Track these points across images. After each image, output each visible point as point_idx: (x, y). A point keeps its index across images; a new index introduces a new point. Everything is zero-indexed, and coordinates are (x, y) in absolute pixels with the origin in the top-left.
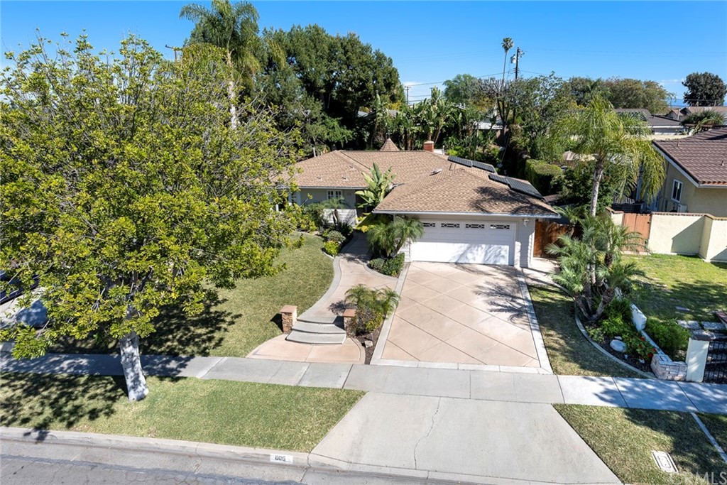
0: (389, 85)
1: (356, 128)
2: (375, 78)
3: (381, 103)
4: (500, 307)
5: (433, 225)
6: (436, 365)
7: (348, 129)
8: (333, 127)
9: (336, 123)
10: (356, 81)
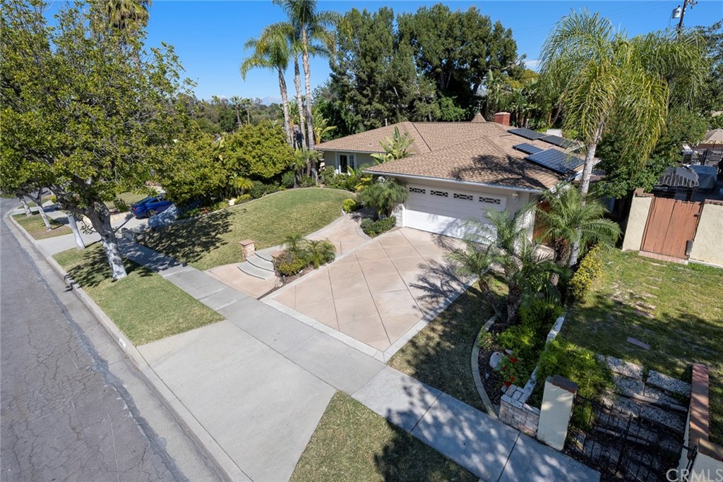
0: (504, 60)
1: (469, 107)
2: (488, 53)
3: (494, 78)
4: (426, 285)
5: (423, 191)
6: (301, 317)
7: (462, 108)
8: (447, 106)
9: (450, 102)
10: (469, 57)
